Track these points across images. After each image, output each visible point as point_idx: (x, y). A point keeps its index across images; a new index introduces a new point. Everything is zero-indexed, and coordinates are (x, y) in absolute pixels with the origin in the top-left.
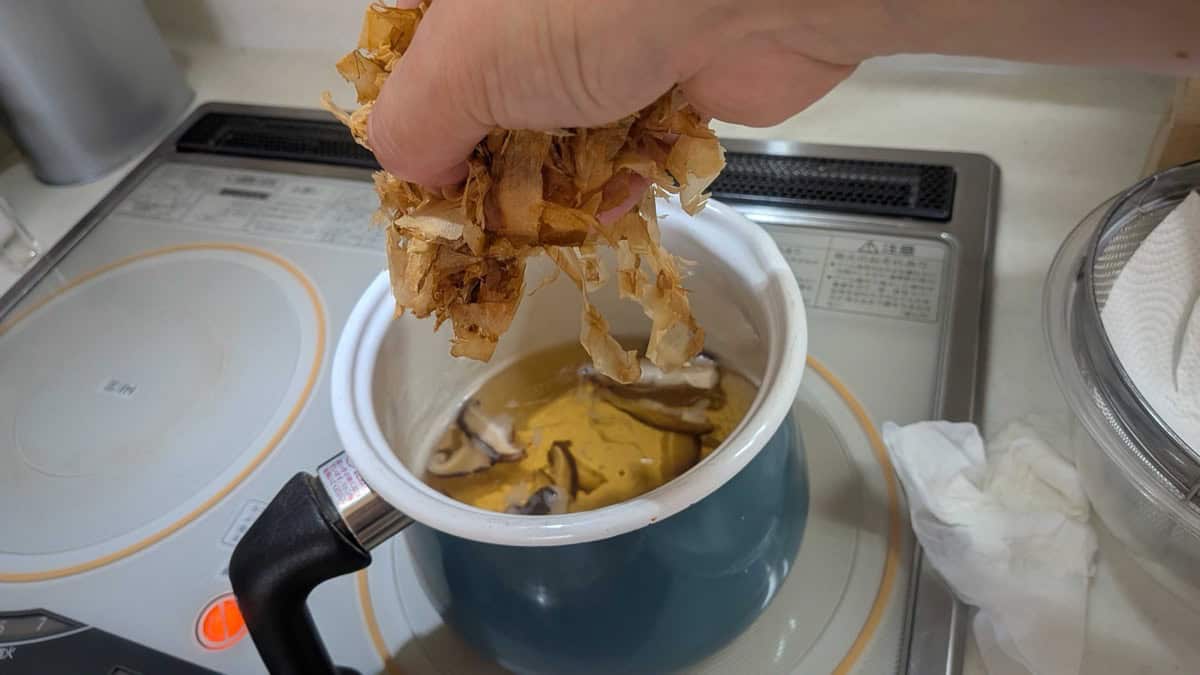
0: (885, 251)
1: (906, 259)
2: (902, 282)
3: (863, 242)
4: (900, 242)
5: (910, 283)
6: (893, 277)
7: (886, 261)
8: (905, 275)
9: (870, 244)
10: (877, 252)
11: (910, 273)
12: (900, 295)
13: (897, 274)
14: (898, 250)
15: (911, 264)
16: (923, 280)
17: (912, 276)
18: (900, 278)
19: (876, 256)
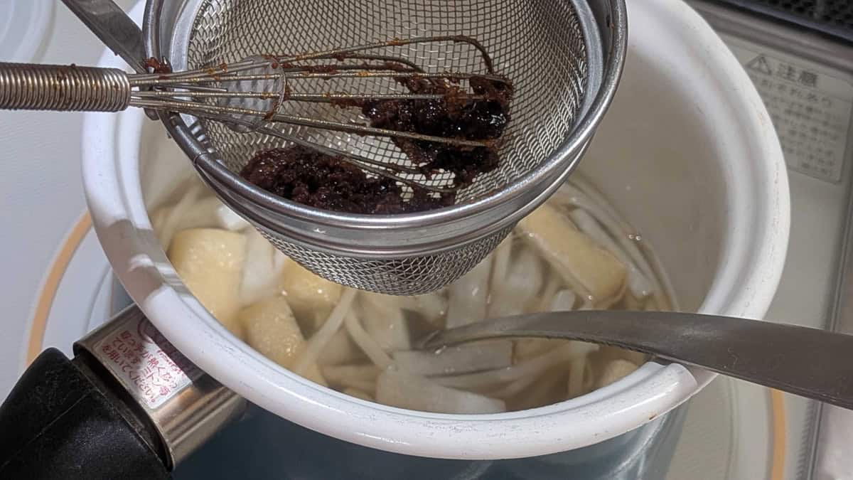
0: (779, 74)
1: (807, 90)
2: (800, 121)
3: (755, 55)
4: (801, 65)
5: (810, 124)
6: (789, 112)
7: (782, 87)
8: (804, 111)
9: (762, 59)
10: (770, 73)
11: (810, 109)
12: (797, 138)
13: (795, 109)
14: (797, 75)
15: (812, 97)
16: (826, 124)
17: (813, 115)
18: (798, 115)
19: (768, 78)
